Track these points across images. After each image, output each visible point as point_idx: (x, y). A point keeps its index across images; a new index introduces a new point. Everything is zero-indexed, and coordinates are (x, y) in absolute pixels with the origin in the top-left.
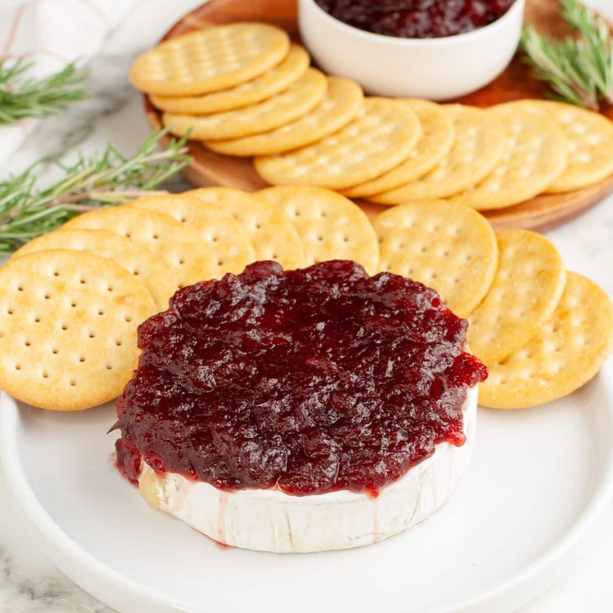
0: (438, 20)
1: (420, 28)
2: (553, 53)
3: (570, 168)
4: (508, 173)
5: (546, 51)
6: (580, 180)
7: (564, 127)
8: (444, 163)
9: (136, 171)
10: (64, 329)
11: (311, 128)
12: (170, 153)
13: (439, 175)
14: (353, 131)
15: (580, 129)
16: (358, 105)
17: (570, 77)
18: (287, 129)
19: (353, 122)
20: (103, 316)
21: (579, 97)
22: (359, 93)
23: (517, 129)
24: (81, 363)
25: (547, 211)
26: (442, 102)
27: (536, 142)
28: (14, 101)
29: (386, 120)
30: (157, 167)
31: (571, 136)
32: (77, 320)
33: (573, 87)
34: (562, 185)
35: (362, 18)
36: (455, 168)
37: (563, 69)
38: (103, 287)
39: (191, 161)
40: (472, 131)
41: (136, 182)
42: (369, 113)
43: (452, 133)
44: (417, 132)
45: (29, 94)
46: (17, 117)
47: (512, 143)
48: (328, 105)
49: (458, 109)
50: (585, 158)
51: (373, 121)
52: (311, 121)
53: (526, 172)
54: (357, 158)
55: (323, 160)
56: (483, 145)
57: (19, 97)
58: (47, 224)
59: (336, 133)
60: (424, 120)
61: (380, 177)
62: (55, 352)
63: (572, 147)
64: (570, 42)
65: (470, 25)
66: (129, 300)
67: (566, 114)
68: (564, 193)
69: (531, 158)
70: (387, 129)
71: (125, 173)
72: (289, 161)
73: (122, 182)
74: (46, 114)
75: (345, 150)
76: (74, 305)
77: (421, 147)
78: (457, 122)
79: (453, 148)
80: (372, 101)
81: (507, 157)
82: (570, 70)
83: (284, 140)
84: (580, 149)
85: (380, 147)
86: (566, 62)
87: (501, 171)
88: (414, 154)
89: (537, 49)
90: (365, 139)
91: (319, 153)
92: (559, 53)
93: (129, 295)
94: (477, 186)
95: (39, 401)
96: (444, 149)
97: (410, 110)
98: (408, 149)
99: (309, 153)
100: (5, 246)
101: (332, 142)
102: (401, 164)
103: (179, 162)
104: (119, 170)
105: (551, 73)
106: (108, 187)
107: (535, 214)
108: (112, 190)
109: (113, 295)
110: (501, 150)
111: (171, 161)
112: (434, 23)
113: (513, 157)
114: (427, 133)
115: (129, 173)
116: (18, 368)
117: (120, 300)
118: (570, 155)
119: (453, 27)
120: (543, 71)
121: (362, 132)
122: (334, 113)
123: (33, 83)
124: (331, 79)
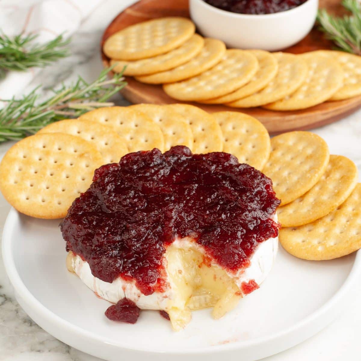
0: (268, 4)
1: (258, 9)
2: (336, 24)
3: (346, 86)
4: (309, 89)
5: (332, 23)
6: (351, 93)
7: (342, 64)
8: (271, 84)
9: (95, 92)
10: (52, 175)
11: (196, 67)
12: (114, 81)
13: (268, 90)
14: (220, 68)
15: (351, 65)
16: (222, 53)
17: (346, 37)
18: (182, 68)
19: (220, 62)
20: (73, 166)
21: (351, 48)
22: (223, 47)
23: (314, 65)
24: (63, 192)
25: (331, 110)
26: (272, 51)
27: (325, 72)
28: (27, 57)
29: (238, 61)
30: (107, 90)
31: (346, 70)
32: (58, 169)
33: (348, 42)
34: (340, 96)
35: (225, 5)
36: (278, 86)
37: (342, 32)
38: (71, 150)
39: (126, 84)
40: (288, 66)
41: (94, 98)
42: (229, 57)
43: (276, 67)
44: (256, 67)
45: (36, 53)
46: (28, 67)
47: (311, 73)
48: (205, 54)
49: (280, 55)
50: (353, 81)
51: (231, 62)
52: (195, 63)
53: (319, 88)
54: (222, 81)
55: (202, 83)
56: (294, 74)
57: (30, 55)
58: (45, 122)
59: (210, 69)
60: (260, 61)
61: (234, 92)
62: (47, 188)
63: (347, 75)
64: (346, 18)
65: (287, 7)
66: (86, 155)
67: (344, 58)
68: (341, 101)
69: (322, 81)
70: (239, 66)
71: (88, 92)
72: (183, 85)
73: (87, 98)
74: (45, 65)
75: (214, 78)
76: (56, 162)
77: (258, 75)
78: (280, 62)
79: (277, 76)
80: (231, 51)
81: (308, 81)
82: (346, 33)
83: (180, 74)
84: (351, 76)
85: (235, 75)
86: (343, 29)
87: (305, 88)
88: (254, 79)
89: (327, 21)
90: (226, 71)
91: (200, 80)
92: (339, 24)
93: (87, 153)
94: (291, 96)
95: (41, 215)
96: (272, 75)
97: (252, 56)
98: (250, 76)
99: (195, 80)
100: (20, 134)
101: (208, 74)
102: (246, 84)
103: (119, 85)
104: (85, 90)
105: (335, 35)
106: (79, 101)
107: (324, 112)
108: (82, 102)
109: (77, 153)
110: (304, 76)
111: (115, 85)
112: (266, 6)
113: (312, 80)
114: (262, 68)
115: (91, 92)
116: (27, 199)
117: (81, 156)
118: (345, 80)
119: (277, 8)
120: (331, 34)
121: (225, 68)
122: (209, 58)
123: (38, 47)
124: (207, 40)
